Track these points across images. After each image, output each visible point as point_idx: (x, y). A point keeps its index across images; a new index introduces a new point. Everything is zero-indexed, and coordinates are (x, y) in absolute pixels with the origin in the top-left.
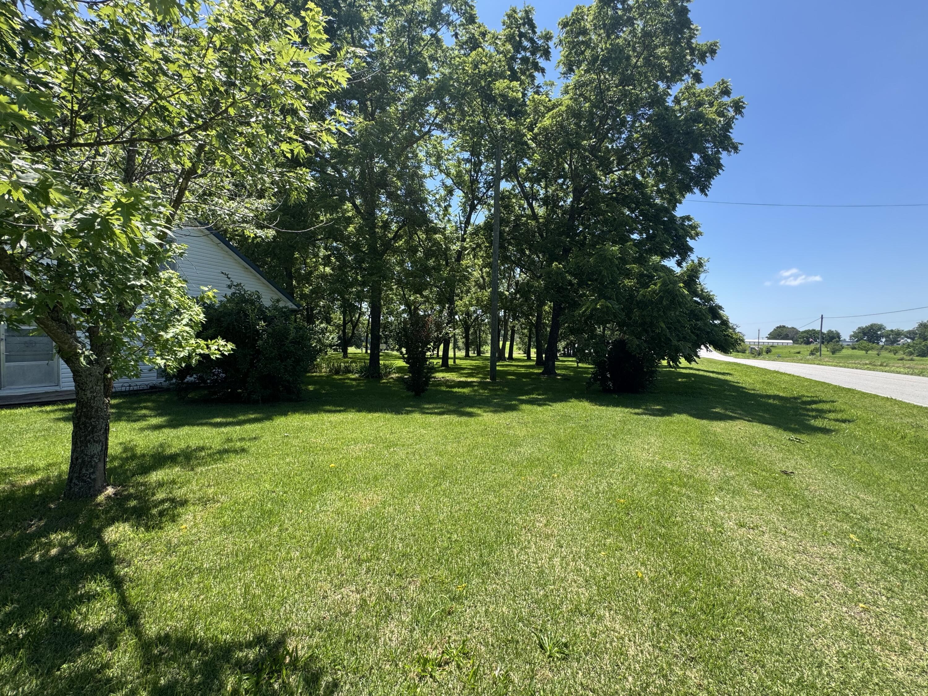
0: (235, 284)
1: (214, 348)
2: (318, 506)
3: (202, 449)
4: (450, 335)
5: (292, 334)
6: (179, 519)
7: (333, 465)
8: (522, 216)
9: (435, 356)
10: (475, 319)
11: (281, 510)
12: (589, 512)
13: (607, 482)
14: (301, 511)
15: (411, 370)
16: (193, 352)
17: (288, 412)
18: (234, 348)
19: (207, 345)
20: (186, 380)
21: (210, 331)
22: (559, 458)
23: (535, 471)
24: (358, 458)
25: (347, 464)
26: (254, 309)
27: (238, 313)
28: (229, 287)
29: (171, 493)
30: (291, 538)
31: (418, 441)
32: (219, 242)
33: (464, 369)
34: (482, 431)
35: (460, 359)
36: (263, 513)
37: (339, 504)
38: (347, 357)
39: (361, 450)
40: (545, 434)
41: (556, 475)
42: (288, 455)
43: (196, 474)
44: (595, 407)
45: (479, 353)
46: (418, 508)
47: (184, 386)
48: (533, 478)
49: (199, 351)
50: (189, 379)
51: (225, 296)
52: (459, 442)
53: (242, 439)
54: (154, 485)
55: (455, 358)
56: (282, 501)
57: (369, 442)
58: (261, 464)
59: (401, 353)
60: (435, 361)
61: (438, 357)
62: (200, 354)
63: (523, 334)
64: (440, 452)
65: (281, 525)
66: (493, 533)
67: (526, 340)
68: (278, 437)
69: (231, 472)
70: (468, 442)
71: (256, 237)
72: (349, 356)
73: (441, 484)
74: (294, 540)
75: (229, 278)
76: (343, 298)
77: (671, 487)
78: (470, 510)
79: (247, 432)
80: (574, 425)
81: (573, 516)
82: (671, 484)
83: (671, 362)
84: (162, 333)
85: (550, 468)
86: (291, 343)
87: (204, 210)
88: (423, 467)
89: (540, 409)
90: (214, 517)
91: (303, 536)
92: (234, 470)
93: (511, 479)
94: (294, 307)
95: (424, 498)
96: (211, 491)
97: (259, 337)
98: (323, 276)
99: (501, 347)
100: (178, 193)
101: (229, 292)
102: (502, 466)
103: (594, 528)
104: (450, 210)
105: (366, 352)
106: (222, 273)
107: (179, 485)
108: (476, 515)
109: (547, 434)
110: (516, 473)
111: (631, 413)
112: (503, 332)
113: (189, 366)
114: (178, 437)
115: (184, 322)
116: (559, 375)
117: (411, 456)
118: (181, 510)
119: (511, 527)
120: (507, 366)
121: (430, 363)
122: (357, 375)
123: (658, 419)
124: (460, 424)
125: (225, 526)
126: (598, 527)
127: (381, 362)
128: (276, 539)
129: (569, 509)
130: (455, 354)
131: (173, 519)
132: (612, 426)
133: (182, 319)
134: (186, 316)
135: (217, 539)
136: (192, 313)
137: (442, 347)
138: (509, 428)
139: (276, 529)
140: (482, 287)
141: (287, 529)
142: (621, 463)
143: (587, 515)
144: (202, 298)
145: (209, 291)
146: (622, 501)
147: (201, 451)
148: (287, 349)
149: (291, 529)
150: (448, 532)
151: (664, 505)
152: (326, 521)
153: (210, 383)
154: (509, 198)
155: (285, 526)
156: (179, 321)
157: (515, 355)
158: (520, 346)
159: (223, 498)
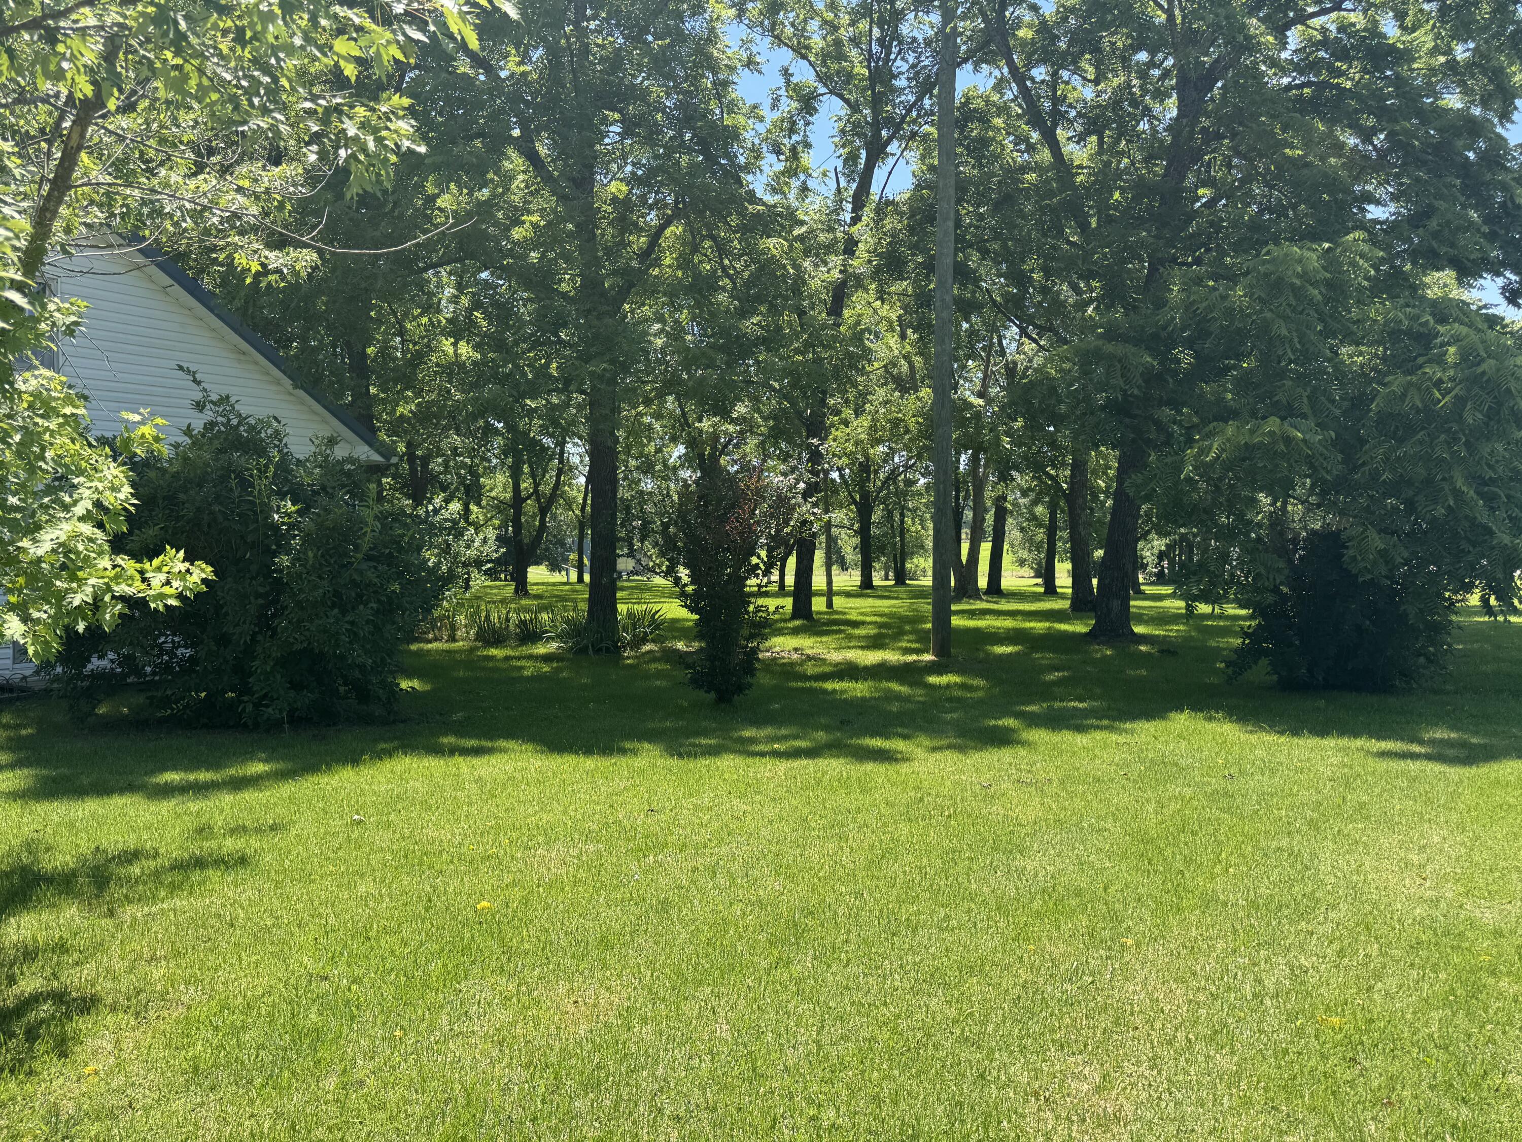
0: (214, 397)
1: (157, 580)
2: (444, 1020)
3: (132, 856)
4: (815, 528)
5: (371, 531)
6: (78, 1049)
7: (485, 904)
8: (1024, 168)
9: (774, 588)
10: (888, 478)
11: (345, 1030)
12: (1233, 1053)
13: (1288, 964)
14: (398, 1033)
15: (703, 630)
16: (105, 593)
17: (363, 752)
18: (212, 577)
19: (142, 572)
20: (90, 667)
21: (151, 533)
22: (1141, 890)
23: (1066, 927)
24: (554, 884)
25: (525, 901)
26: (266, 466)
27: (224, 478)
28: (199, 406)
29: (55, 976)
30: (373, 1108)
31: (724, 835)
32: (170, 281)
33: (856, 624)
34: (909, 807)
35: (848, 595)
36: (299, 1035)
37: (503, 1015)
38: (526, 594)
39: (564, 861)
40: (1099, 818)
41: (1130, 942)
42: (362, 875)
43: (119, 926)
44: (1253, 738)
45: (901, 577)
46: (724, 1030)
47: (86, 684)
48: (1063, 947)
49: (121, 589)
50: (96, 663)
51: (188, 431)
52: (841, 837)
53: (238, 830)
54: (12, 952)
55: (830, 593)
56: (347, 1003)
57: (587, 837)
58: (289, 900)
59: (677, 580)
60: (772, 603)
61: (782, 590)
62: (123, 599)
63: (1034, 518)
64: (788, 867)
65: (345, 1071)
66: (940, 1110)
67: (1041, 535)
68: (336, 824)
69: (212, 922)
70: (871, 838)
71: (265, 269)
72: (533, 590)
73: (789, 962)
74: (381, 1115)
75: (198, 383)
76: (511, 427)
77: (1491, 981)
78: (873, 1039)
79: (250, 809)
80: (1188, 792)
81: (1183, 1063)
82: (1493, 973)
83: (1493, 598)
84: (25, 543)
85: (1116, 918)
86: (368, 558)
87: (129, 201)
88: (737, 909)
89: (1082, 740)
90: (168, 1046)
91: (407, 1102)
92: (218, 915)
93: (994, 950)
94: (376, 458)
95: (742, 1002)
96: (158, 972)
97: (279, 546)
98: (452, 370)
99: (964, 558)
100: (62, 159)
101: (198, 423)
102: (969, 911)
103: (1247, 1102)
104: (808, 159)
105: (580, 579)
106: (181, 368)
107: (76, 956)
108: (891, 1053)
109: (1104, 819)
110: (1011, 933)
111: (1368, 753)
112: (968, 514)
113: (94, 631)
114: (72, 825)
115: (79, 510)
116: (1143, 639)
117: (703, 878)
118: (82, 1023)
119: (995, 1092)
120: (984, 613)
121: (758, 609)
122: (553, 647)
123: (1454, 772)
124: (846, 783)
125: (196, 1069)
126: (1258, 1096)
127: (622, 608)
128: (333, 1109)
129: (1170, 1043)
130: (830, 582)
131: (62, 1049)
132: (1307, 795)
133: (75, 503)
134: (87, 493)
135: (177, 1105)
136: (100, 486)
137: (792, 562)
138: (989, 799)
139: (332, 1083)
140: (905, 385)
141: (361, 1084)
142: (1334, 907)
143: (1224, 1062)
144: (127, 442)
145: (143, 423)
146: (1335, 1021)
147: (129, 862)
148: (356, 577)
149: (371, 1082)
150: (810, 1101)
151: (1469, 1036)
152: (466, 1062)
153: (154, 673)
154: (984, 120)
155: (360, 1074)
156: (66, 508)
157: (1008, 582)
158: (1025, 554)
159: (190, 994)
